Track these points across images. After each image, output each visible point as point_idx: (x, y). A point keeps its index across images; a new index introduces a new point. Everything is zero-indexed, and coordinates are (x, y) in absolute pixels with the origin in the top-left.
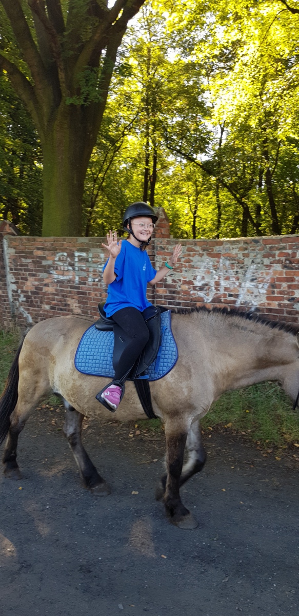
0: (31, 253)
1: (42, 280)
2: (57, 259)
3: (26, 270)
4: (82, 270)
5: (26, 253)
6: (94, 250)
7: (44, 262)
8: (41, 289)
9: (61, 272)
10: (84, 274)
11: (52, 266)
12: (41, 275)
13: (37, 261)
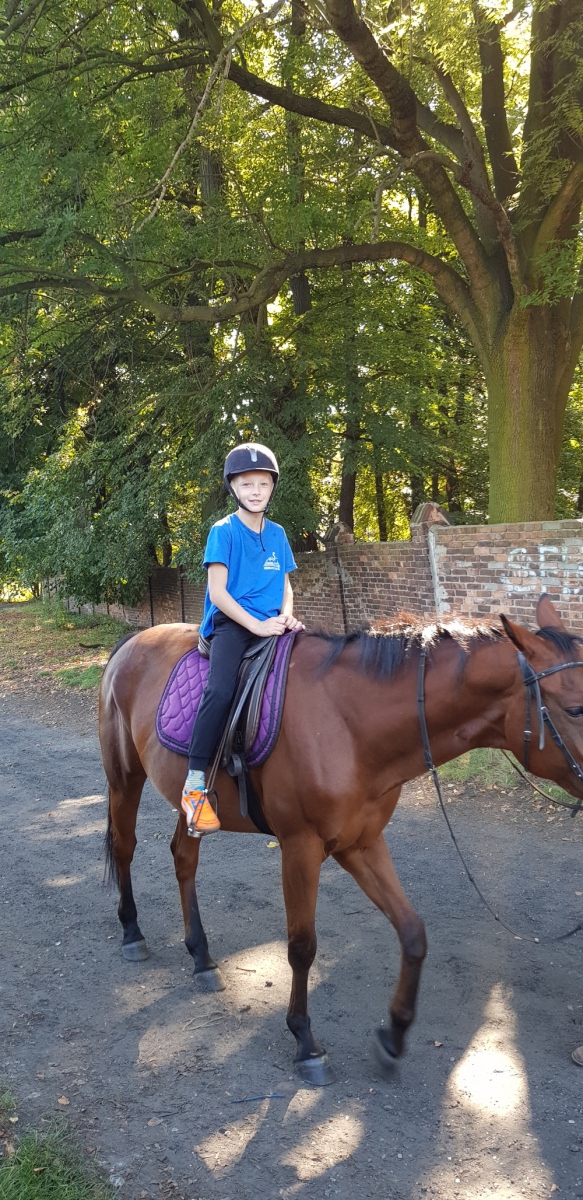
0: (471, 551)
1: (488, 594)
2: (510, 559)
3: (463, 580)
4: (552, 575)
5: (464, 552)
6: (569, 541)
7: (491, 566)
8: (488, 609)
9: (519, 581)
10: (555, 582)
11: (503, 572)
12: (488, 586)
13: (481, 565)
